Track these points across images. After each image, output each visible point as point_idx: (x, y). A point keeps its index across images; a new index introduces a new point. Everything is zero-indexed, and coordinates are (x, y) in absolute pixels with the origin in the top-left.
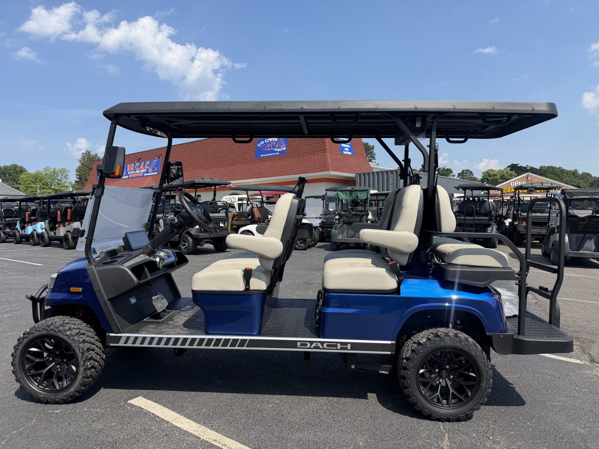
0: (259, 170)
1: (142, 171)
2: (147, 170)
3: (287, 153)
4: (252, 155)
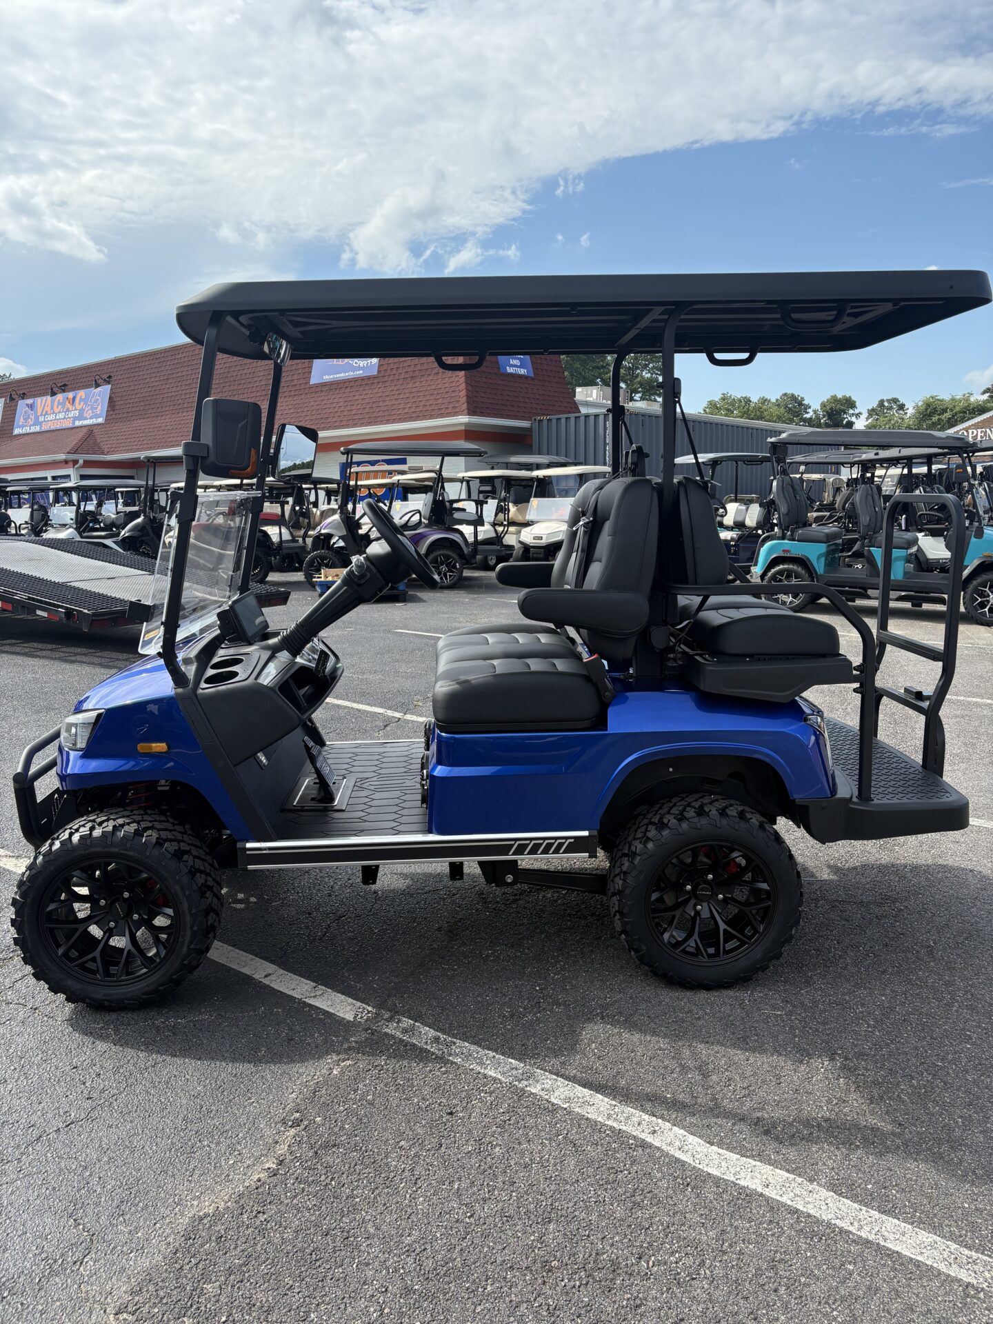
0: (320, 411)
1: (71, 414)
2: (81, 411)
3: (379, 371)
4: (306, 376)
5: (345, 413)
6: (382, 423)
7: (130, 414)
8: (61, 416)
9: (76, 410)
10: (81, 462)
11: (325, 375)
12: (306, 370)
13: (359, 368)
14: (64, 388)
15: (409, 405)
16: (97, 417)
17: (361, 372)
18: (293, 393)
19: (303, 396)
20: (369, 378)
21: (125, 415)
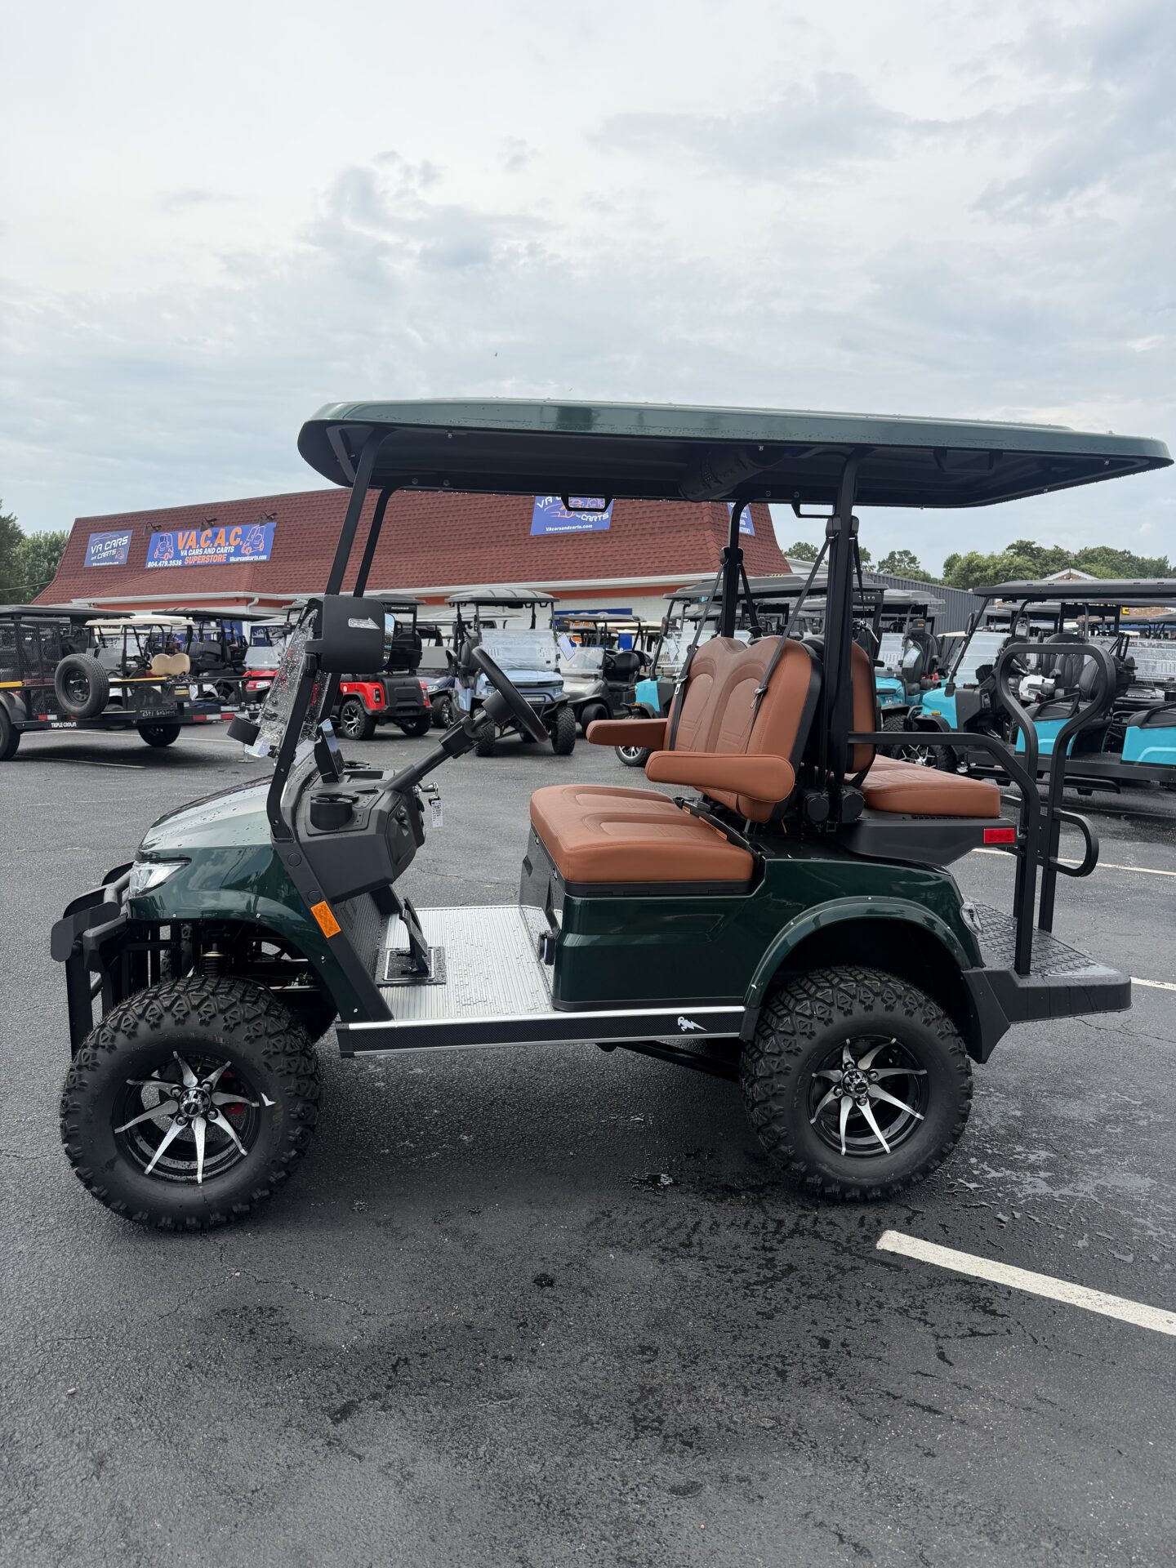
0: (545, 562)
2: (238, 548)
3: (612, 527)
4: (525, 527)
5: (577, 565)
6: (622, 576)
7: (304, 554)
8: (211, 551)
9: (230, 545)
10: (257, 600)
11: (549, 527)
12: (525, 521)
13: (588, 523)
14: (212, 523)
15: (651, 560)
16: (258, 554)
17: (591, 526)
18: (510, 543)
19: (523, 547)
20: (600, 532)
21: (297, 554)
